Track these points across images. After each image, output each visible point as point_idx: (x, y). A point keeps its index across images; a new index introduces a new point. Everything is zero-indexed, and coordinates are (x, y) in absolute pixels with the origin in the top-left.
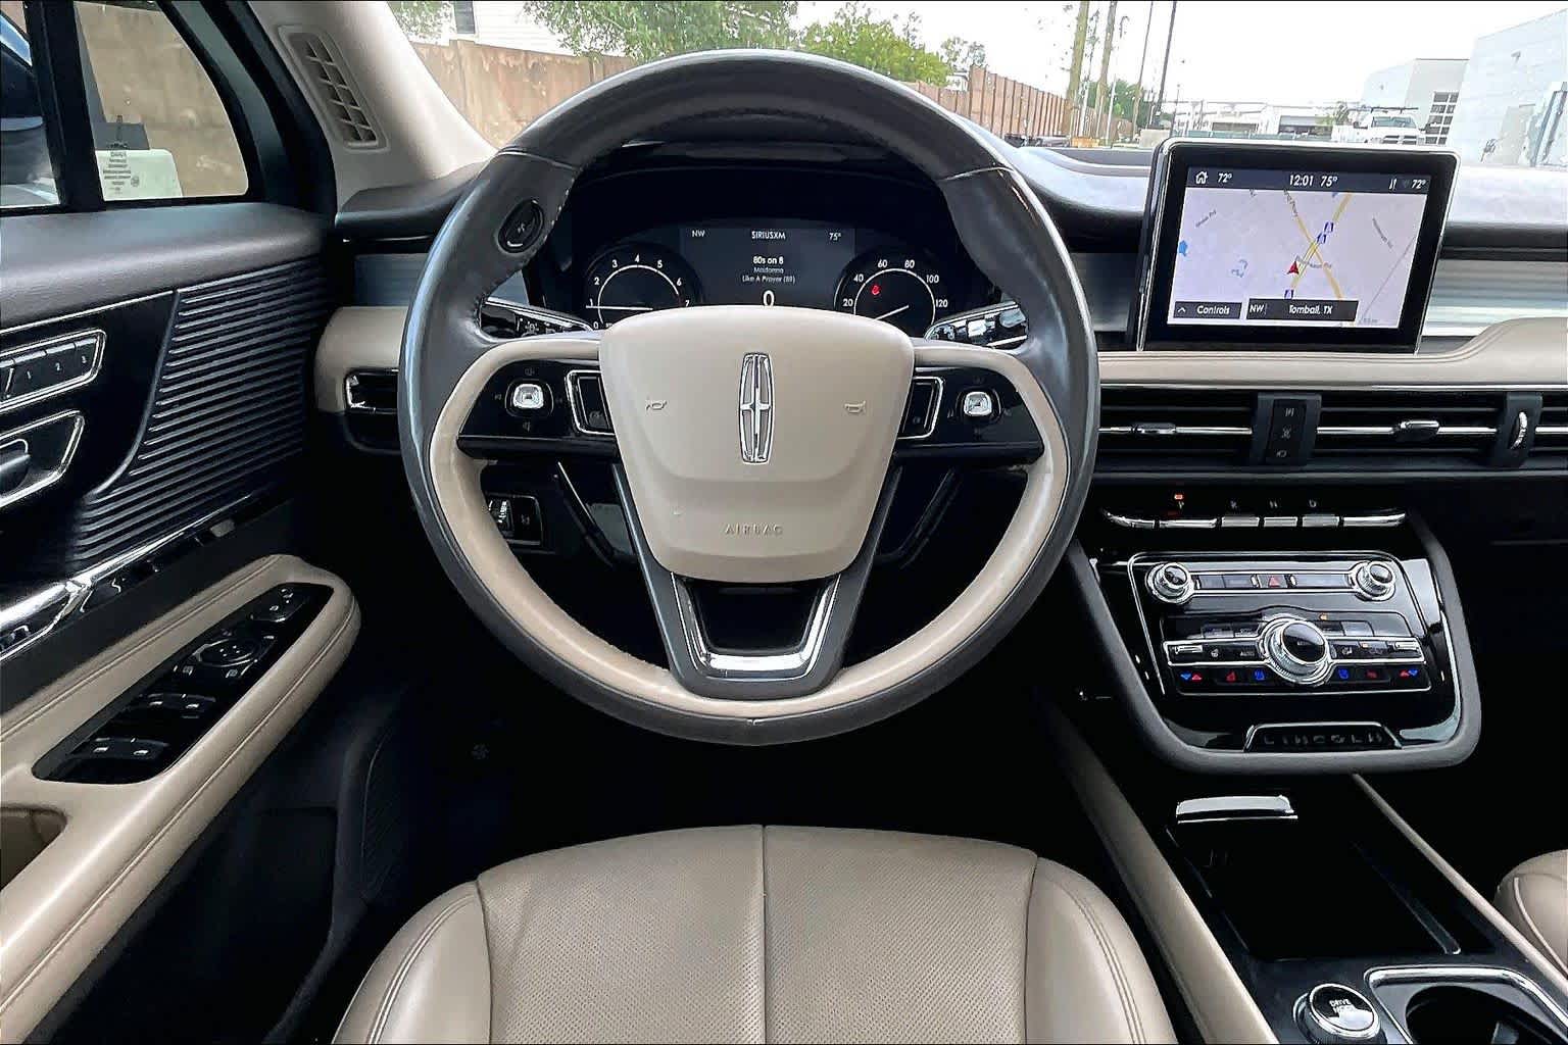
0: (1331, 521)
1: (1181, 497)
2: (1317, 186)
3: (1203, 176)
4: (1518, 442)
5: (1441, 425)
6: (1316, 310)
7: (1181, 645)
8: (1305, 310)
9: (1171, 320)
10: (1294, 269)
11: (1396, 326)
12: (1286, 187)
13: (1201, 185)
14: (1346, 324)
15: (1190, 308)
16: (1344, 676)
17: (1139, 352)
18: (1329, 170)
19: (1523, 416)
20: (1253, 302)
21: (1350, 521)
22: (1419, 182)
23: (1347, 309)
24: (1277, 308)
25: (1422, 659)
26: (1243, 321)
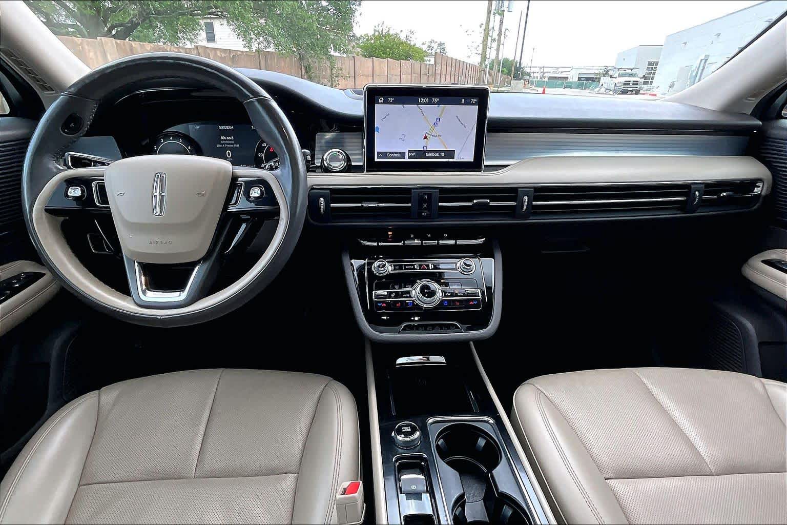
0: (452, 242)
1: (391, 233)
2: (430, 103)
3: (381, 100)
4: (525, 208)
5: (490, 201)
6: (437, 155)
7: (379, 292)
8: (433, 154)
9: (376, 160)
10: (426, 137)
11: (473, 161)
12: (418, 103)
13: (381, 103)
14: (451, 160)
15: (383, 154)
16: (445, 304)
17: (365, 173)
18: (436, 96)
19: (526, 198)
20: (410, 151)
21: (460, 242)
22: (474, 101)
23: (451, 154)
24: (421, 154)
25: (480, 297)
26: (407, 160)
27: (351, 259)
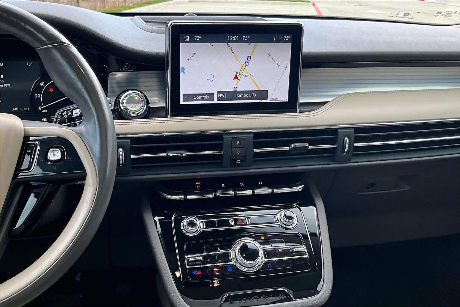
0: (268, 191)
1: (199, 183)
2: (241, 41)
3: (187, 38)
4: (346, 150)
5: (309, 145)
6: (249, 95)
7: (192, 257)
8: (244, 95)
9: (182, 103)
10: (236, 77)
11: (287, 101)
12: (227, 41)
13: (187, 42)
14: (264, 101)
15: (189, 97)
16: (270, 266)
17: (169, 118)
18: (246, 34)
19: (347, 139)
20: (219, 93)
21: (276, 191)
22: (287, 37)
23: (264, 94)
24: (232, 94)
25: (307, 256)
26: (216, 101)
27: (154, 217)
